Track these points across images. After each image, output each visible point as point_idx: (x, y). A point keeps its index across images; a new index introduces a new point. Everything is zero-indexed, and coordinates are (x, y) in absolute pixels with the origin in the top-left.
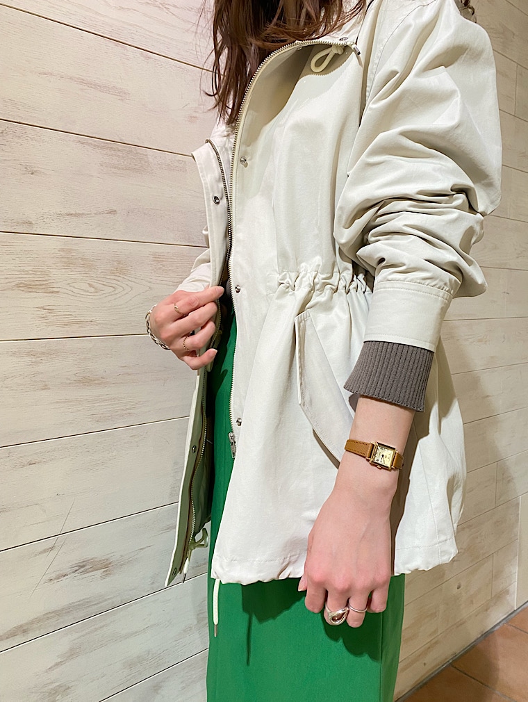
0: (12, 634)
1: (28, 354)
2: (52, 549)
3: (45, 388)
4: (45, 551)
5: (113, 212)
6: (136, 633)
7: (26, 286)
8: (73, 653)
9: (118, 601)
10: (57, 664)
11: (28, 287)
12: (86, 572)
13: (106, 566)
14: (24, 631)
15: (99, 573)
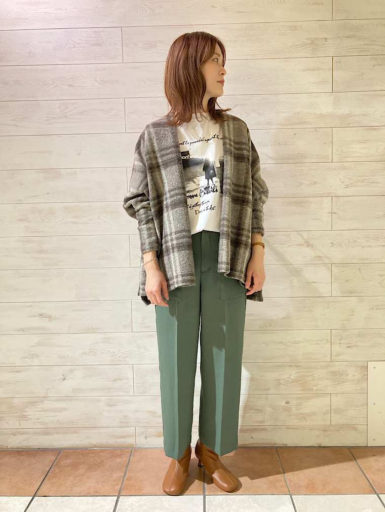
0: (20, 330)
1: (22, 241)
2: (31, 306)
3: (27, 253)
4: (29, 306)
5: (48, 193)
6: (62, 346)
7: (22, 220)
8: (39, 344)
9: (55, 332)
10: (34, 346)
11: (21, 220)
12: (43, 317)
13: (50, 317)
14: (23, 331)
15: (47, 319)
